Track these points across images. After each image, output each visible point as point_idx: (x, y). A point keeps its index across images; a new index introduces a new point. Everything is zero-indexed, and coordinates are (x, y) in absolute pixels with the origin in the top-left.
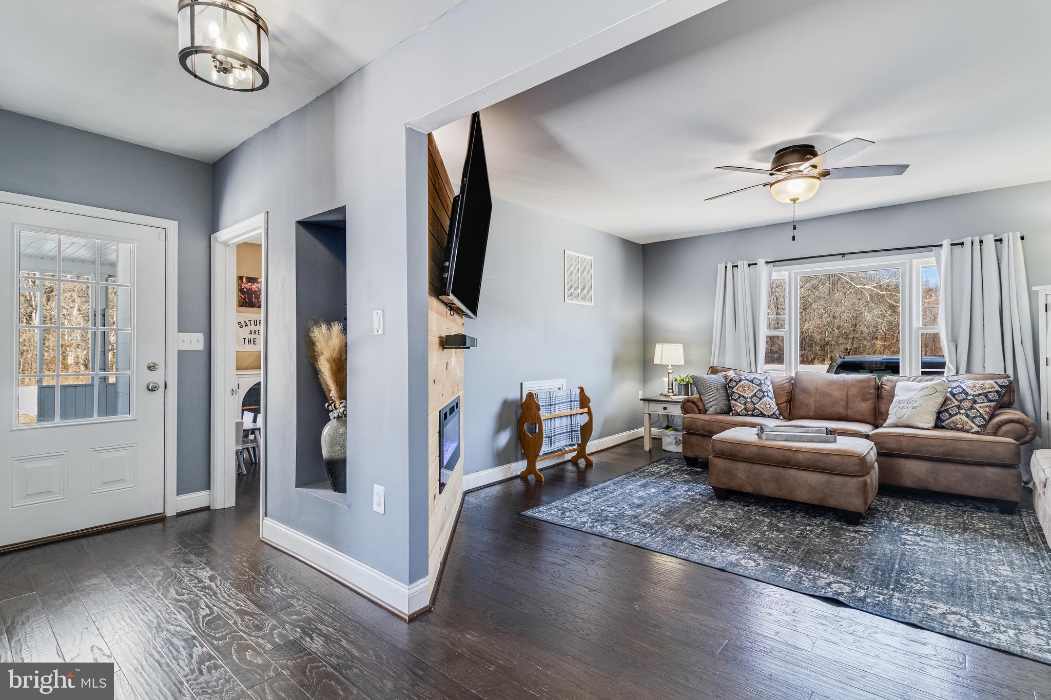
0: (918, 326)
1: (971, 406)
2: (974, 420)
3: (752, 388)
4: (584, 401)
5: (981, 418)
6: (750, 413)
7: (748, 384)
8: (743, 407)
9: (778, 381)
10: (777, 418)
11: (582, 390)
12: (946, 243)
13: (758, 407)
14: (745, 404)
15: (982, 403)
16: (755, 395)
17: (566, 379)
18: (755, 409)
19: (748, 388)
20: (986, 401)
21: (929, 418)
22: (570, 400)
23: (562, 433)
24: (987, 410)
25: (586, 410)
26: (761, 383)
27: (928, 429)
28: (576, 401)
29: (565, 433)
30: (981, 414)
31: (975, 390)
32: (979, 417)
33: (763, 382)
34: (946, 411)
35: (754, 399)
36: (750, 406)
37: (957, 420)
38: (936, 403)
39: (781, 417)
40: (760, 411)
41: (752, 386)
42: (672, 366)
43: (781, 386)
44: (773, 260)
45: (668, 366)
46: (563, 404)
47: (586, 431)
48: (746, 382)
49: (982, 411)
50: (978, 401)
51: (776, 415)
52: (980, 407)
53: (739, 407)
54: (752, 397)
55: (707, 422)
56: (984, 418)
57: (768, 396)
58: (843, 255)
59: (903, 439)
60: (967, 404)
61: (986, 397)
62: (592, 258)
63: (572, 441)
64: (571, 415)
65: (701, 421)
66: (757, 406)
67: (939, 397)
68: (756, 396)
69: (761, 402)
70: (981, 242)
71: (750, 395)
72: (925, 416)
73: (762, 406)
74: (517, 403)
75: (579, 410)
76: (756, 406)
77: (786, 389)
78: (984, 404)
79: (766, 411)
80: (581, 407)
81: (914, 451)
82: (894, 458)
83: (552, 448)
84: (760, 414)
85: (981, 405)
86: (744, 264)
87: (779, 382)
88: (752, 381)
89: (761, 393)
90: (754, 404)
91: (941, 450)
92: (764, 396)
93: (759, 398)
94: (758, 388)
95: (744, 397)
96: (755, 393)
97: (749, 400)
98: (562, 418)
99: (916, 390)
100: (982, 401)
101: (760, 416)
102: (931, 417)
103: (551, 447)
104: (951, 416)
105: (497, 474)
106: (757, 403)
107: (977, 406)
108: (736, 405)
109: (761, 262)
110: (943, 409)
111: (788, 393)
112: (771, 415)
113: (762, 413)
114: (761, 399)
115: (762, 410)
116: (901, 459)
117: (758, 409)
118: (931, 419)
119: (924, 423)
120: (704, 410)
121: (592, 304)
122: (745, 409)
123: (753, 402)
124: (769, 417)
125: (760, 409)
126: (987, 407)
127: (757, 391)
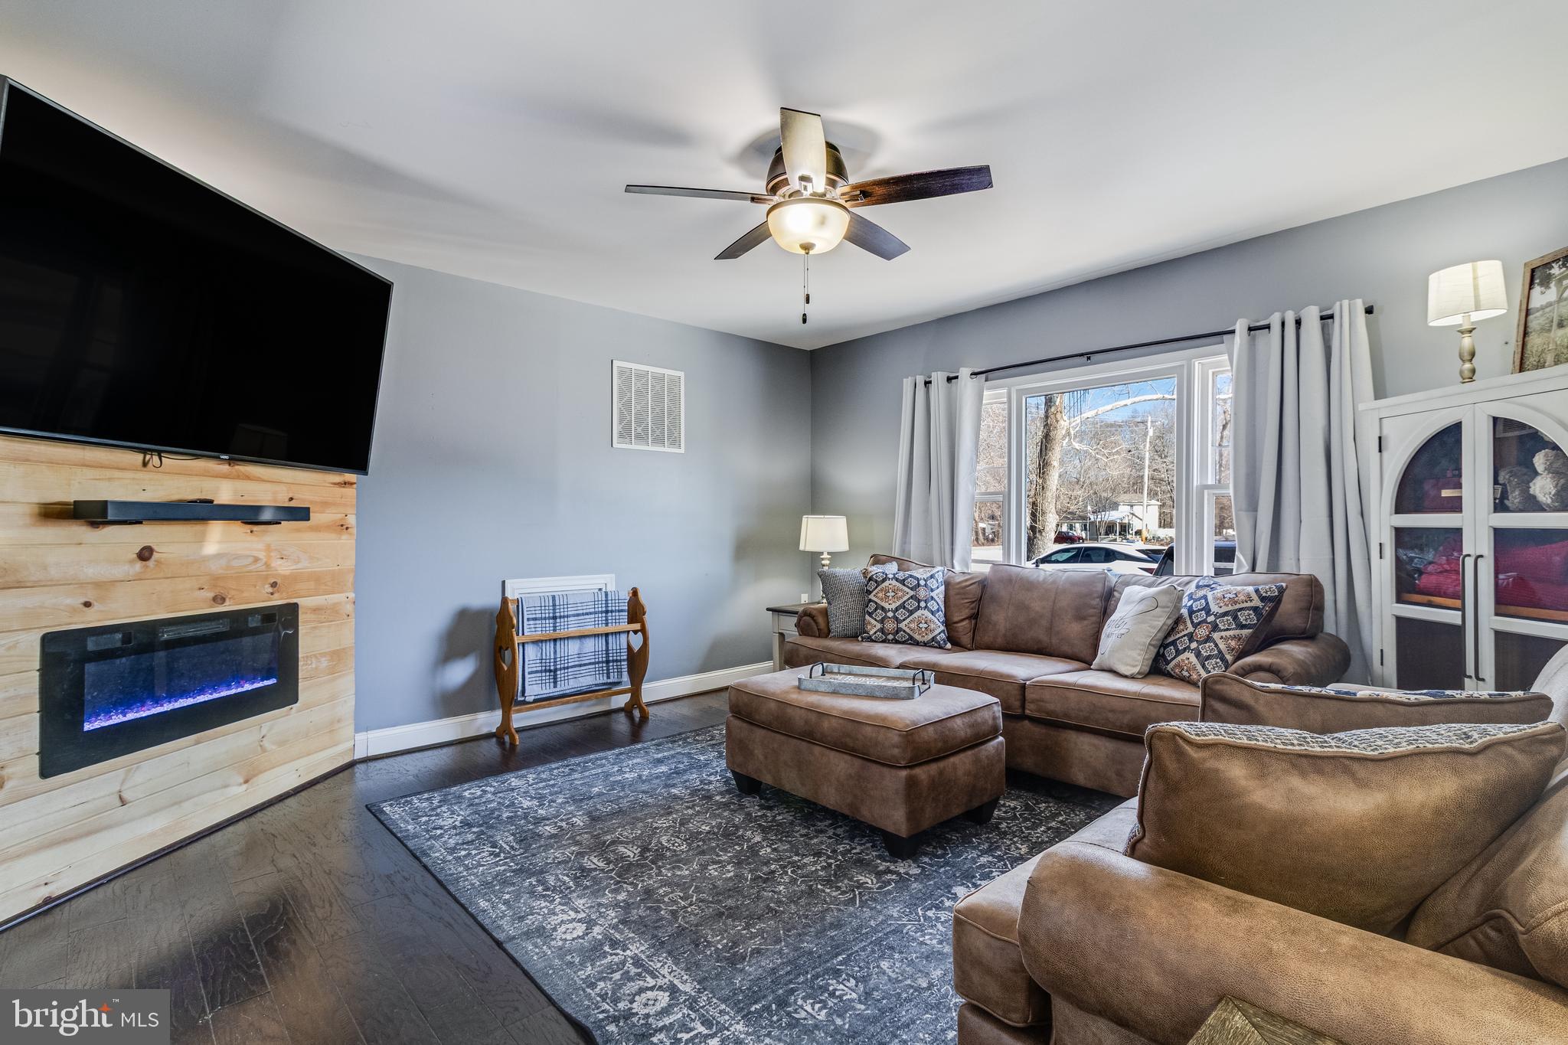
0: (1205, 483)
1: (1208, 636)
2: (1206, 663)
3: (900, 594)
4: (636, 611)
5: (1218, 660)
6: (890, 637)
7: (894, 586)
8: (879, 626)
9: (958, 581)
10: (940, 647)
11: (635, 592)
12: (1240, 326)
13: (904, 628)
14: (882, 621)
15: (1227, 630)
16: (903, 606)
17: (614, 575)
18: (899, 630)
19: (893, 594)
20: (1234, 626)
21: (1136, 656)
22: (604, 609)
23: (585, 665)
24: (1233, 643)
25: (637, 626)
26: (919, 585)
27: (1132, 677)
28: (622, 611)
29: (590, 664)
30: (1220, 652)
31: (1222, 604)
32: (1216, 657)
33: (922, 583)
34: (1174, 643)
35: (901, 614)
36: (890, 626)
37: (1183, 661)
38: (1154, 628)
39: (949, 646)
40: (908, 634)
41: (901, 590)
42: (829, 553)
43: (961, 591)
44: (984, 369)
45: (822, 553)
46: (587, 617)
47: (637, 663)
48: (894, 582)
49: (1222, 646)
50: (1220, 626)
51: (938, 642)
52: (1222, 638)
53: (873, 627)
54: (897, 609)
55: (811, 651)
56: (1223, 659)
57: (926, 607)
58: (1088, 356)
59: (1072, 695)
60: (1202, 632)
61: (1235, 618)
62: (682, 374)
63: (608, 677)
64: (607, 635)
65: (805, 649)
66: (902, 625)
67: (1161, 617)
68: (904, 608)
69: (911, 618)
70: (1298, 323)
71: (893, 606)
72: (1130, 653)
73: (912, 626)
74: (491, 614)
75: (624, 625)
76: (900, 625)
77: (971, 596)
78: (1228, 633)
79: (919, 634)
80: (630, 622)
81: (1086, 719)
82: (1060, 730)
83: (556, 690)
84: (908, 640)
85: (1223, 634)
86: (938, 378)
87: (960, 583)
88: (903, 582)
89: (913, 602)
90: (898, 621)
91: (1126, 719)
92: (919, 607)
93: (908, 611)
94: (912, 593)
95: (883, 609)
96: (904, 602)
97: (890, 614)
98: (583, 640)
99: (1134, 602)
100: (1227, 627)
101: (910, 644)
102: (1139, 655)
103: (555, 687)
104: (1178, 653)
105: (447, 729)
106: (904, 620)
107: (1216, 636)
108: (869, 623)
109: (964, 373)
110: (1171, 639)
111: (973, 602)
112: (928, 642)
113: (911, 638)
114: (911, 613)
115: (911, 633)
116: (1071, 732)
117: (904, 631)
118: (1139, 658)
119: (1128, 665)
120: (826, 631)
121: (682, 451)
122: (882, 630)
123: (897, 619)
124: (925, 645)
125: (908, 630)
126: (1234, 638)
127: (909, 599)
